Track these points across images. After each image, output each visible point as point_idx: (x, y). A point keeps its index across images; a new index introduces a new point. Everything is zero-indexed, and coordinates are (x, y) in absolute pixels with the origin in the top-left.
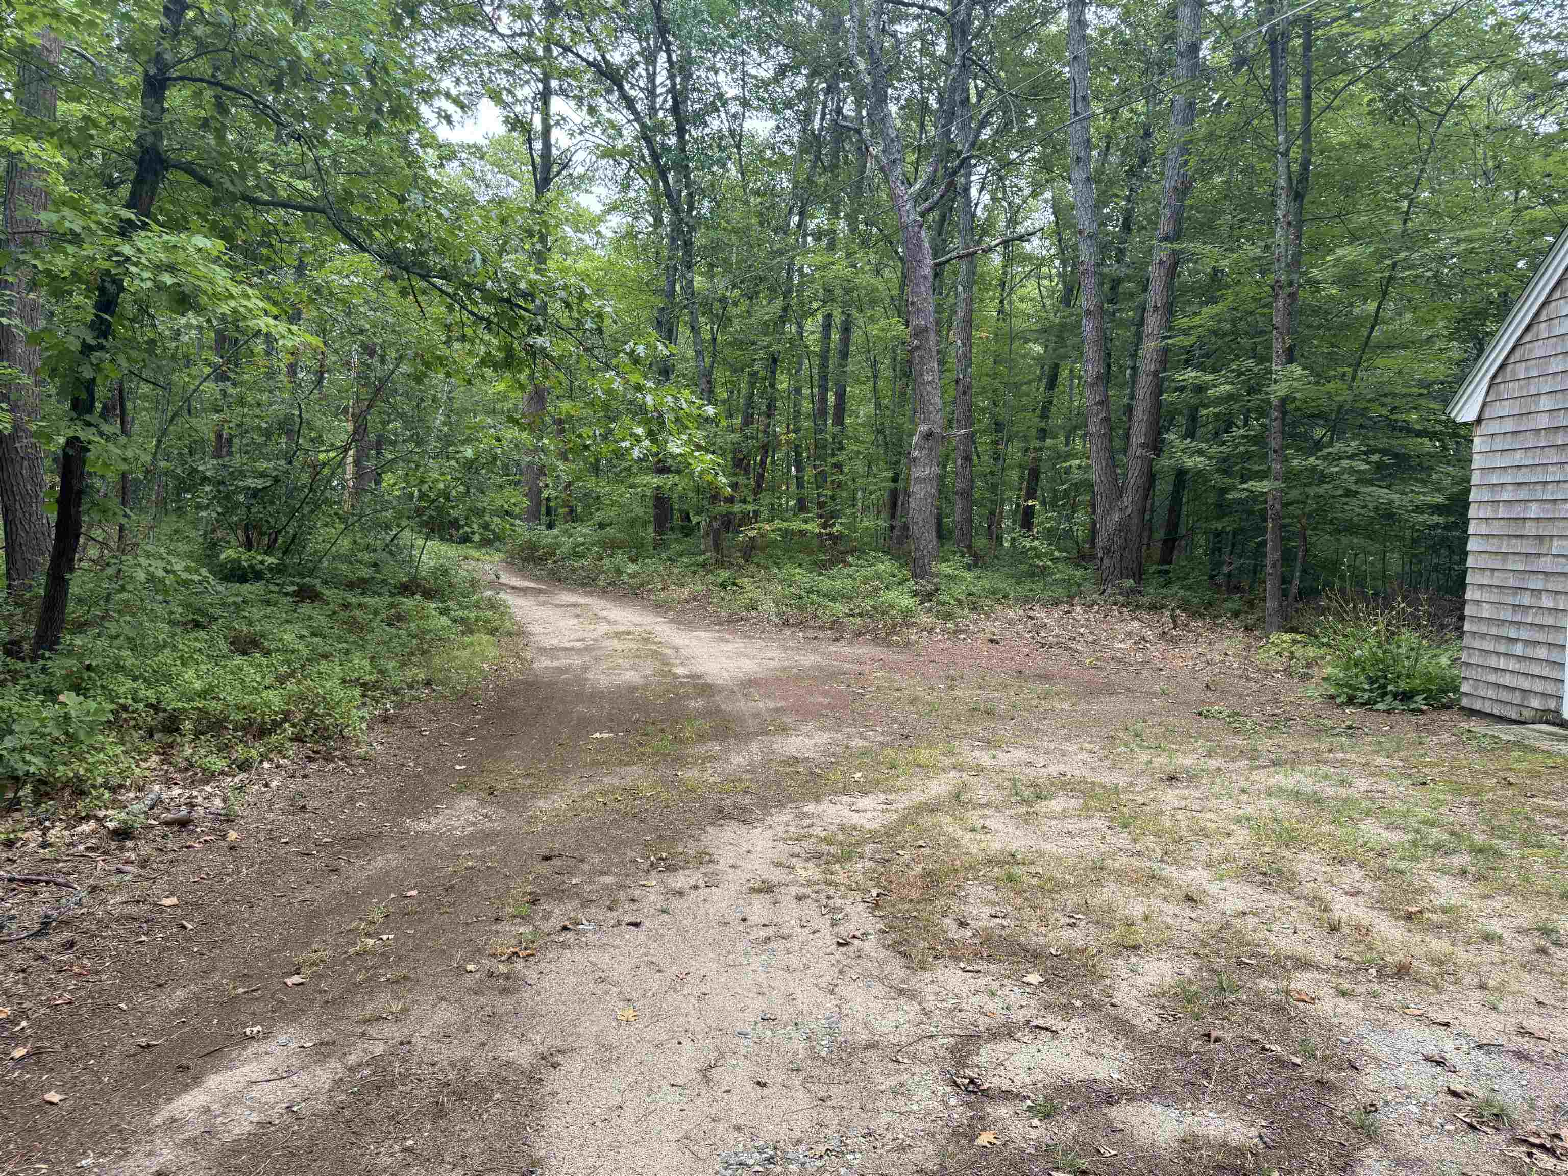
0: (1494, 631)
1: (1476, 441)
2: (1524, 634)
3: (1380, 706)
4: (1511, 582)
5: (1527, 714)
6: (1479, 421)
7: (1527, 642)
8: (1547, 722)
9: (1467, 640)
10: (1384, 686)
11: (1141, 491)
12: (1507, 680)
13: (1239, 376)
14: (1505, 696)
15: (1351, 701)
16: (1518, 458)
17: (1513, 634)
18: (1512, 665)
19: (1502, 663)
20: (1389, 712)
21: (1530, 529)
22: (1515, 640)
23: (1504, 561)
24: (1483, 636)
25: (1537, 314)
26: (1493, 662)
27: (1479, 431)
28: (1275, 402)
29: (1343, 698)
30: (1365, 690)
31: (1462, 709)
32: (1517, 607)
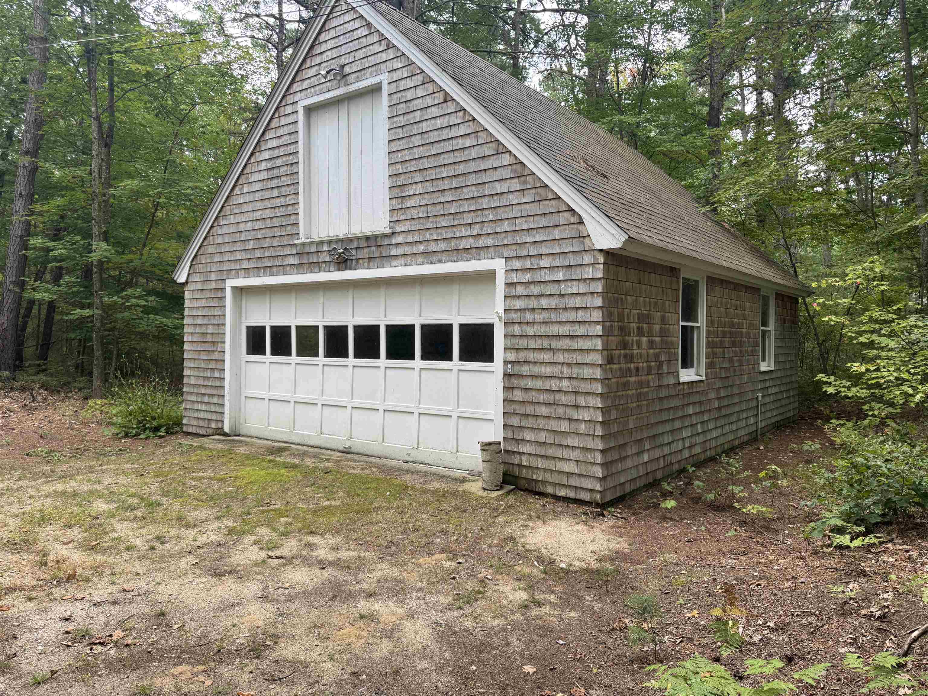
0: (196, 391)
1: (186, 293)
2: (208, 391)
3: (142, 436)
4: (203, 366)
5: (209, 431)
6: (187, 282)
7: (210, 395)
8: (218, 434)
9: (185, 396)
10: (144, 426)
11: (14, 312)
12: (202, 415)
13: (72, 245)
14: (201, 423)
15: (127, 435)
16: (203, 303)
17: (203, 391)
18: (204, 407)
19: (200, 407)
20: (146, 439)
21: (209, 338)
22: (204, 395)
23: (199, 354)
24: (192, 393)
25: (209, 232)
26: (196, 406)
27: (187, 288)
28: (95, 263)
29: (123, 434)
30: (134, 428)
31: (184, 432)
32: (205, 378)
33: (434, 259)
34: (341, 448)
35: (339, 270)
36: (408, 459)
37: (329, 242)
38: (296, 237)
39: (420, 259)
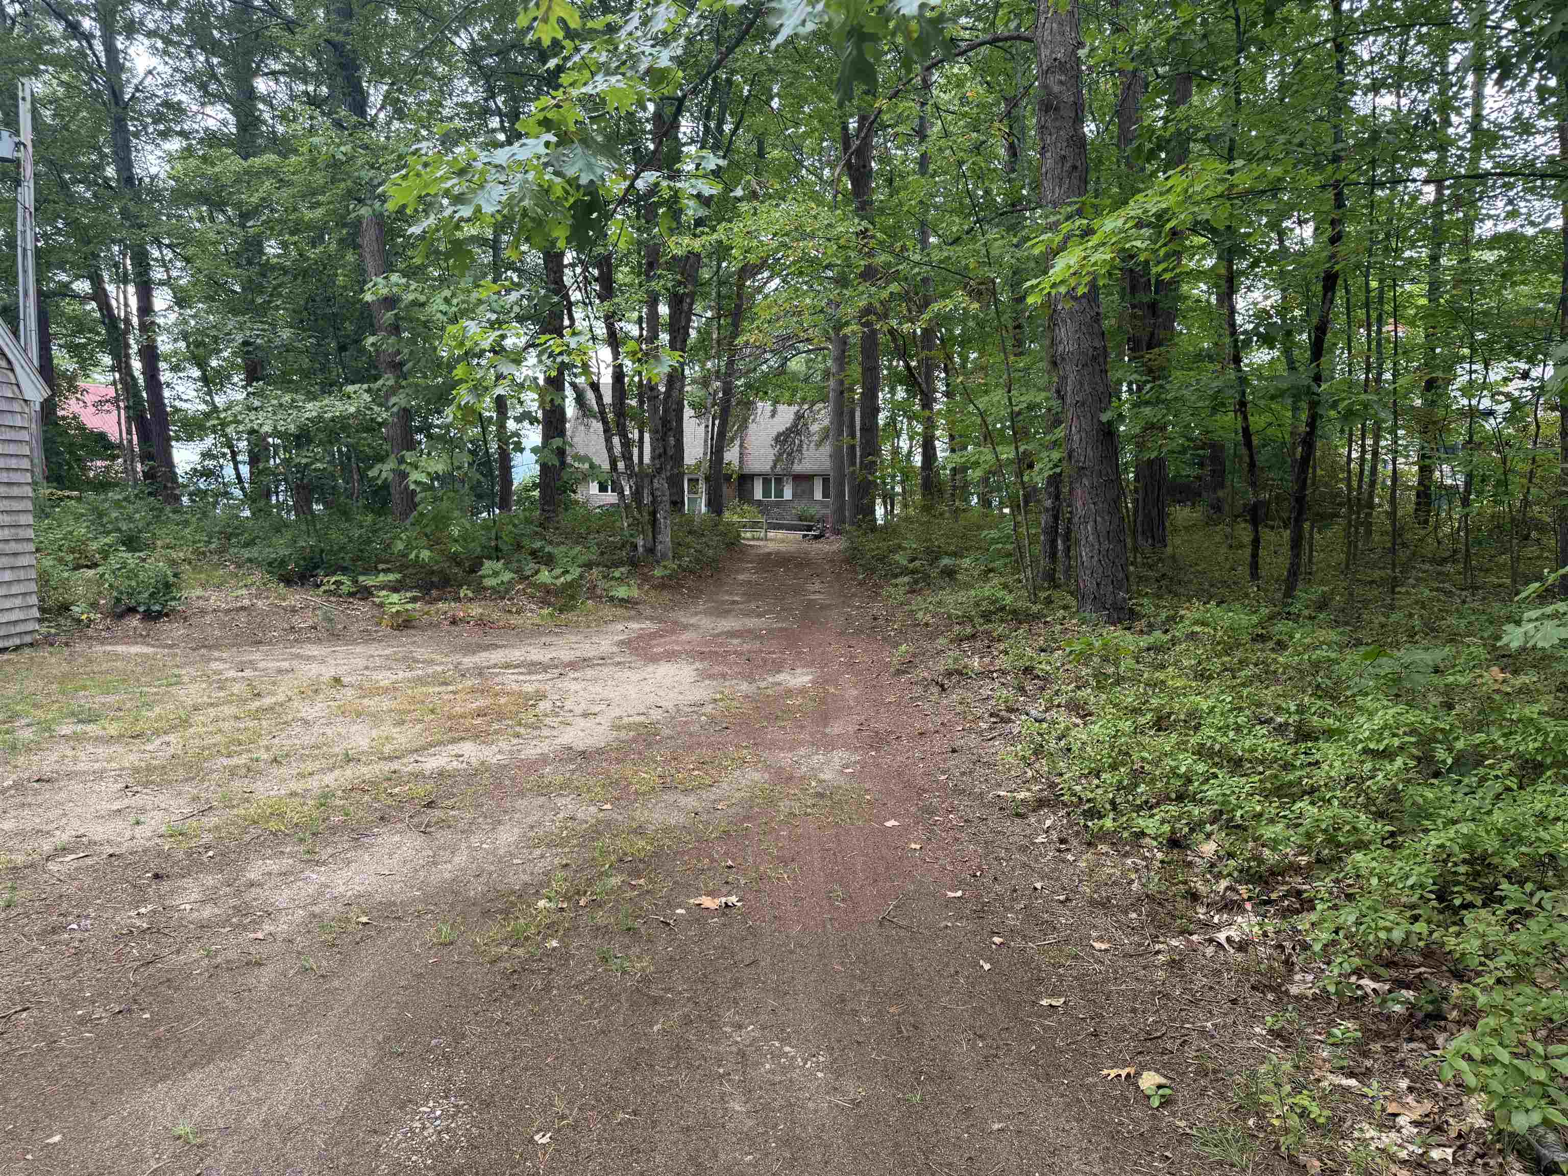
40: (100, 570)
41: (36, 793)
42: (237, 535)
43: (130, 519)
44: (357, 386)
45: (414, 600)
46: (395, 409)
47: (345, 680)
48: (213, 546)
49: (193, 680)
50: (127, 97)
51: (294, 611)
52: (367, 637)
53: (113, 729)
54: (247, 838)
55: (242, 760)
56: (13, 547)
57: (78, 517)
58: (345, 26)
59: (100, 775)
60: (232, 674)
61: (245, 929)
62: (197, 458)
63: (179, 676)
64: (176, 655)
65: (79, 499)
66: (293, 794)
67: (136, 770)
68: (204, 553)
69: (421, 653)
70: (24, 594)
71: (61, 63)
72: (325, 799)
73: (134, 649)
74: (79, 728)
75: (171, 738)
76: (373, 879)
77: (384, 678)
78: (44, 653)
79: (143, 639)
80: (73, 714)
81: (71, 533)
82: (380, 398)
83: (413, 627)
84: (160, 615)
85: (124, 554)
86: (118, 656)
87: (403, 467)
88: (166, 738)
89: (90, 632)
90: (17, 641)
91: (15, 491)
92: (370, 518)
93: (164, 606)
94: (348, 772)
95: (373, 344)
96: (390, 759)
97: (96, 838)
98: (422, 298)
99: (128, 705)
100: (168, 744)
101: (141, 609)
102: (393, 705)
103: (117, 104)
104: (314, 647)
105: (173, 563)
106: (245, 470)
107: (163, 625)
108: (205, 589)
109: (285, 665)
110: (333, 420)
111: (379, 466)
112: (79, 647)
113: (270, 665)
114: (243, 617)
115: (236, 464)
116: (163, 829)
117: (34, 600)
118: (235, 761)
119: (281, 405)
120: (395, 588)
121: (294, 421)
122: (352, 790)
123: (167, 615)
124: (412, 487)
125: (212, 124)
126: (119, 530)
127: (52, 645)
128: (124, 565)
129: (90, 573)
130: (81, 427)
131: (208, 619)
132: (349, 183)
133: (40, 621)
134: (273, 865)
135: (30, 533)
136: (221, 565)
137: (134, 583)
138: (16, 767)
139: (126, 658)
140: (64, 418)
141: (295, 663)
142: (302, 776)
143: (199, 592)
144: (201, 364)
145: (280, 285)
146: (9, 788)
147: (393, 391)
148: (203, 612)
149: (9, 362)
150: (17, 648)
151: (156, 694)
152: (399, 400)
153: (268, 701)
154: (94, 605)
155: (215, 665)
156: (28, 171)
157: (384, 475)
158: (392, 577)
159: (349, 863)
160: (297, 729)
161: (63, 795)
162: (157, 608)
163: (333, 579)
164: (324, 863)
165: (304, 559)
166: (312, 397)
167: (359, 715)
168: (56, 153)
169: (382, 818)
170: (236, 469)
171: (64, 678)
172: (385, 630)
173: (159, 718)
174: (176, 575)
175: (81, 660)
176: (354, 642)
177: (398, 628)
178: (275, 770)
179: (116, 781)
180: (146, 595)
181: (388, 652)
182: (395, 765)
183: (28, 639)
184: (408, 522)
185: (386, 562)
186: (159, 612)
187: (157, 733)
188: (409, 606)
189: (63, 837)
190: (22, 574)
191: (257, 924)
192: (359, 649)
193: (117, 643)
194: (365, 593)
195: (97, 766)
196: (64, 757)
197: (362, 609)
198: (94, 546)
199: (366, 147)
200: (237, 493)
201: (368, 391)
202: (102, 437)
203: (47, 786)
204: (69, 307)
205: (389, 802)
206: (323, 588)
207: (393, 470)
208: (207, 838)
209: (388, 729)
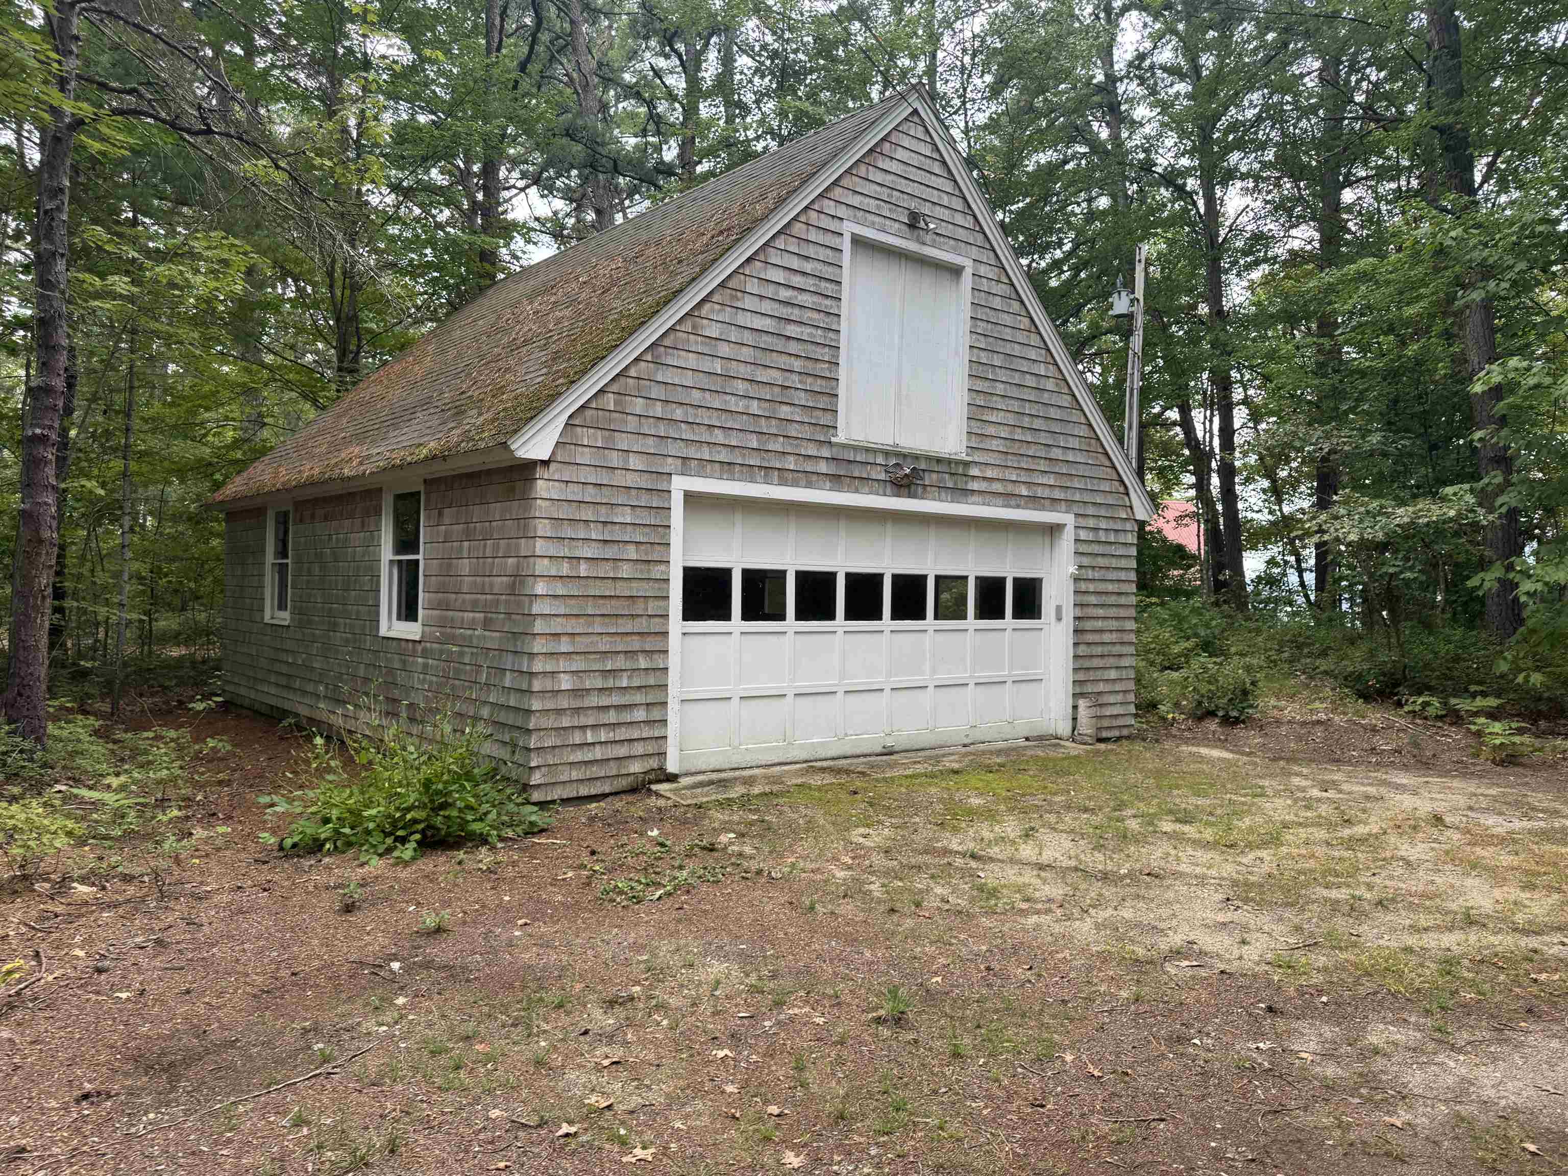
1: (538, 483)
4: (598, 647)
5: (623, 781)
6: (547, 461)
8: (649, 783)
18: (603, 736)
19: (590, 737)
22: (606, 710)
23: (588, 624)
24: (561, 712)
32: (605, 673)
33: (1013, 503)
34: (879, 749)
35: (898, 496)
36: (966, 741)
37: (887, 454)
38: (832, 431)
39: (1000, 501)
40: (1184, 672)
41: (1148, 887)
42: (1309, 645)
43: (1207, 626)
44: (1456, 488)
45: (1520, 731)
46: (1504, 510)
47: (1448, 819)
48: (1286, 655)
49: (1277, 794)
50: (1220, 240)
51: (1374, 730)
52: (1463, 771)
53: (1208, 834)
54: (1362, 991)
55: (1341, 894)
56: (1117, 649)
57: (1162, 623)
58: (1456, 106)
59: (1202, 880)
60: (1315, 793)
61: (1377, 1106)
62: (1263, 567)
63: (1262, 787)
64: (1255, 764)
65: (1163, 604)
66: (1408, 950)
67: (1235, 883)
68: (1275, 661)
69: (1539, 799)
70: (1125, 692)
71: (1168, 223)
72: (1449, 964)
73: (1216, 753)
74: (1178, 827)
75: (1263, 854)
76: (1531, 1092)
77: (1496, 824)
78: (1138, 747)
79: (1222, 743)
80: (1170, 812)
81: (1157, 637)
82: (1485, 499)
83: (1524, 766)
84: (1237, 721)
85: (1204, 658)
86: (1202, 759)
87: (1511, 575)
88: (1259, 853)
89: (1174, 731)
90: (1116, 733)
91: (1123, 600)
92: (1459, 633)
93: (1242, 712)
94: (1473, 938)
95: (1480, 440)
96: (1526, 932)
97: (1208, 950)
98: (1548, 380)
99: (1219, 811)
100: (1261, 859)
101: (1221, 713)
102: (1514, 861)
103: (1213, 247)
104: (1402, 774)
105: (1248, 669)
106: (1310, 578)
107: (1239, 732)
108: (1278, 699)
109: (1372, 790)
110: (1427, 525)
111: (1481, 575)
112: (1167, 745)
113: (1356, 788)
114: (1319, 732)
115: (1301, 571)
116: (1269, 956)
117: (1131, 697)
118: (1334, 894)
119: (1368, 512)
120: (1494, 715)
121: (1382, 528)
122: (1482, 962)
123: (1243, 722)
124: (1523, 599)
125: (1296, 244)
126: (1196, 635)
127: (1144, 740)
128: (1206, 670)
129: (1175, 675)
130: (1164, 540)
131: (1283, 730)
132: (1457, 268)
133: (1136, 716)
134: (1399, 1035)
135: (1132, 638)
136: (1291, 674)
137: (1213, 688)
138: (1128, 856)
139: (1210, 761)
140: (1151, 532)
141: (1383, 790)
142: (1415, 929)
143: (1273, 702)
144: (1270, 474)
145: (1367, 390)
146: (1125, 876)
147: (1501, 489)
148: (1278, 722)
149: (1126, 487)
150: (1119, 739)
151: (1243, 804)
152: (1508, 499)
153: (1360, 830)
154: (1177, 705)
155: (1296, 781)
156: (1140, 321)
157: (1487, 585)
158: (1492, 702)
159: (1495, 1060)
160: (1398, 870)
161: (1170, 895)
162: (1235, 714)
163: (1420, 700)
164: (1460, 1051)
165: (1384, 675)
166: (1402, 503)
167: (1474, 867)
168: (1161, 302)
169: (1530, 1011)
170: (1301, 576)
171: (1158, 774)
172: (1483, 763)
173: (1251, 830)
174: (1253, 683)
175: (1171, 758)
176: (1446, 774)
177: (1501, 763)
178: (1380, 914)
179: (1216, 891)
180: (1225, 700)
181: (1493, 791)
182: (1533, 942)
183: (1125, 732)
184: (1513, 639)
185: (1480, 683)
186: (1237, 718)
187: (1250, 846)
188: (1517, 739)
189: (1177, 939)
190: (1124, 674)
191: (1388, 1105)
192: (1456, 783)
193: (1198, 745)
194: (1455, 718)
195: (1198, 870)
196: (1168, 854)
197: (1455, 735)
198: (1176, 649)
199: (1478, 226)
200: (1300, 600)
201: (1472, 490)
202: (1180, 548)
203: (1157, 881)
204: (1157, 434)
205: (1534, 989)
206: (1406, 708)
207: (1499, 580)
208: (1318, 979)
209: (1514, 893)
